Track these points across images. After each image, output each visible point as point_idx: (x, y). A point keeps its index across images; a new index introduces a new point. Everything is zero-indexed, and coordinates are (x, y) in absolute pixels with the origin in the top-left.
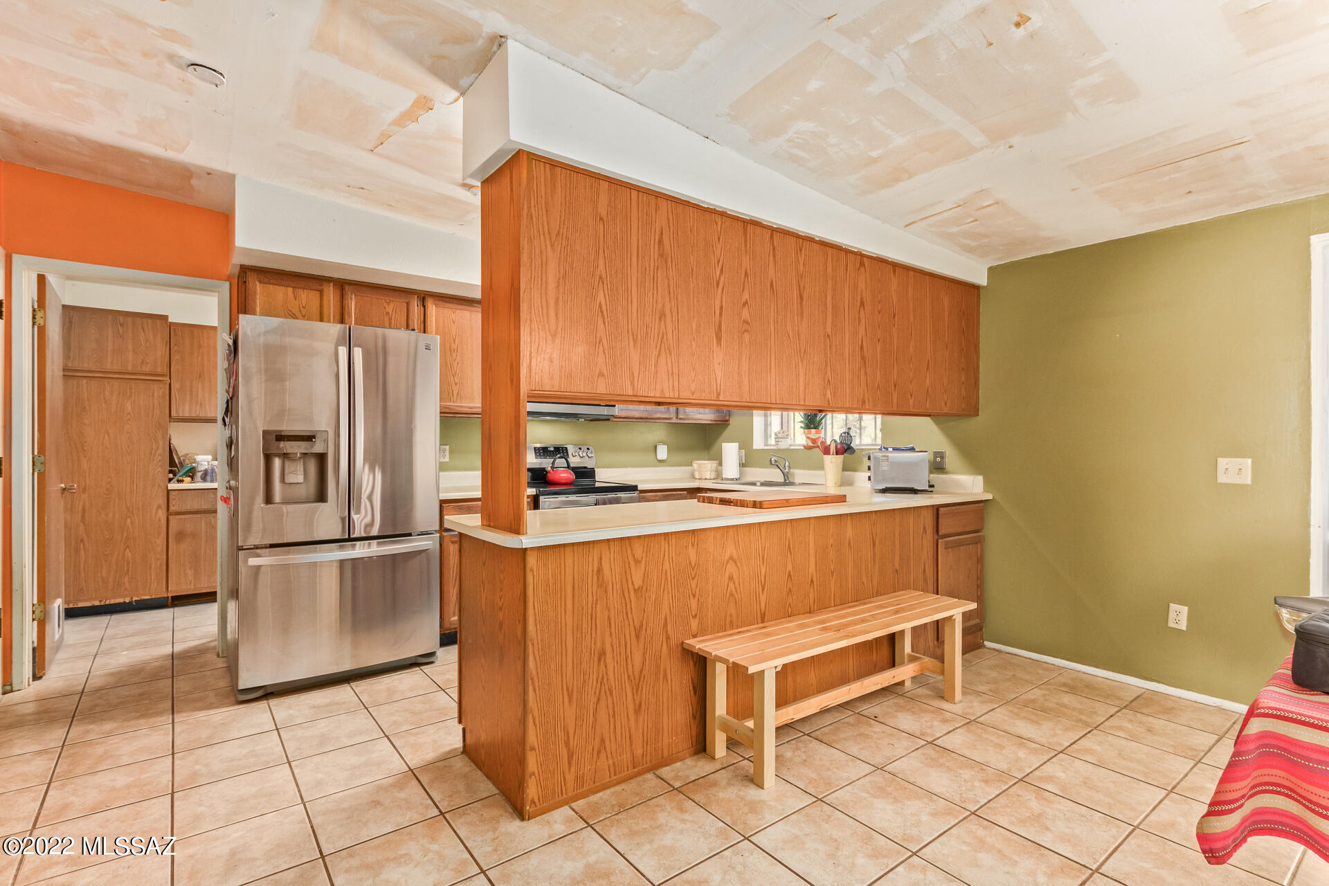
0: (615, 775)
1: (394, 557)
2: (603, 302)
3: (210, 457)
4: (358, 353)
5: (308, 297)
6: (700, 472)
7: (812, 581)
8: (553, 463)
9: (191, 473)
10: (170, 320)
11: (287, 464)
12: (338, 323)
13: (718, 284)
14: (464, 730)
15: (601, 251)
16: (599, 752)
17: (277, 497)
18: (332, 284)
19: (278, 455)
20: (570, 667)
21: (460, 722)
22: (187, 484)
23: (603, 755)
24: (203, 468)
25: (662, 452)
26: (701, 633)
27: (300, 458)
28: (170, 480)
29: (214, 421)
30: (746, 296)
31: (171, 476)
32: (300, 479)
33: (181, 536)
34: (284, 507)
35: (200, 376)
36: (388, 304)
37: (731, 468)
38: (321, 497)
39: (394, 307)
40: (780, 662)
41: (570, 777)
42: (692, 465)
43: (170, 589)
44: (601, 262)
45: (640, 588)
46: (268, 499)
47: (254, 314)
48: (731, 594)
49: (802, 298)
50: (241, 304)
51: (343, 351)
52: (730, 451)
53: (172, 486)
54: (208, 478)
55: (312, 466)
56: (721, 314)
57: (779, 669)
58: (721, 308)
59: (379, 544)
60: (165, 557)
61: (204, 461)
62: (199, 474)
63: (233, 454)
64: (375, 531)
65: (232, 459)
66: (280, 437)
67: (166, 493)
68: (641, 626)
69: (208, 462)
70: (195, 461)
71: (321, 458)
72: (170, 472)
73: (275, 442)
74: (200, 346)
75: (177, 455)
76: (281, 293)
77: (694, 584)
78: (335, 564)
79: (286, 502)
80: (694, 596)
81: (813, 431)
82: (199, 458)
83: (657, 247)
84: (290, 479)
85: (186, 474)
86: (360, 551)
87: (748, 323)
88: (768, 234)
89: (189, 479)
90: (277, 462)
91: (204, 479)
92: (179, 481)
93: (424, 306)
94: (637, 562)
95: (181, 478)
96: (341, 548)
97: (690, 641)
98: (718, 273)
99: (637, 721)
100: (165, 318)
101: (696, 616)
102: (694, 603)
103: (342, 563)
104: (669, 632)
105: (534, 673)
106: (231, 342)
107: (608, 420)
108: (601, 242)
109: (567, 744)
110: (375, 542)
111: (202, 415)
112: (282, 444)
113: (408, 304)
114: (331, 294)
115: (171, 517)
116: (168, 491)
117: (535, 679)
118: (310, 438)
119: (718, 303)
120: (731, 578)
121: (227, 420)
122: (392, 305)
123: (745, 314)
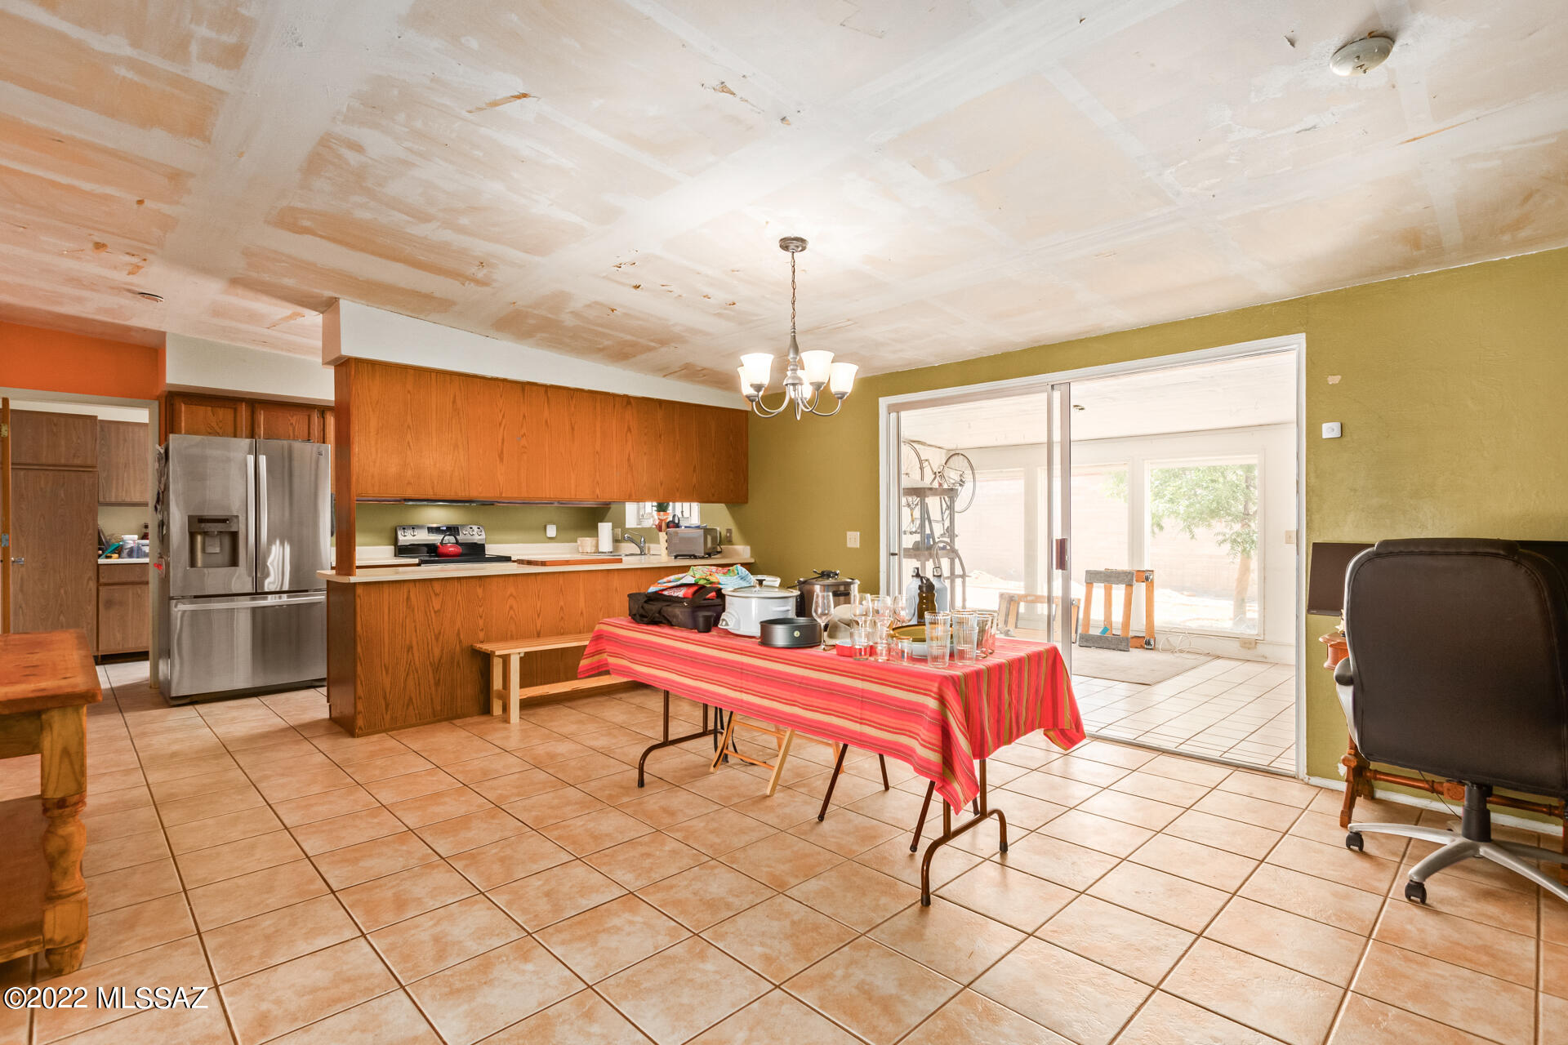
0: (420, 719)
1: (299, 605)
2: (410, 441)
3: (136, 537)
4: (263, 459)
5: (225, 414)
6: (582, 546)
7: (582, 613)
8: (443, 539)
9: (119, 550)
10: (99, 418)
11: (207, 539)
12: (247, 437)
13: (500, 424)
14: (330, 706)
15: (409, 411)
16: (408, 705)
17: (199, 563)
18: (244, 404)
19: (200, 533)
20: (386, 655)
21: (328, 702)
22: (115, 560)
23: (411, 708)
24: (129, 546)
25: (552, 531)
26: (487, 640)
27: (217, 535)
28: (100, 556)
29: (146, 505)
30: (524, 430)
31: (100, 552)
32: (217, 550)
33: (109, 604)
34: (205, 570)
35: (125, 467)
36: (292, 417)
37: (606, 543)
38: (234, 562)
39: (297, 420)
40: (523, 650)
41: (387, 717)
42: (576, 542)
43: (100, 649)
44: (409, 417)
45: (439, 611)
46: (193, 563)
47: (180, 433)
48: (511, 618)
49: (573, 429)
50: (168, 424)
51: (251, 459)
52: (605, 528)
53: (101, 561)
54: (135, 554)
55: (227, 541)
56: (503, 443)
57: (522, 655)
58: (503, 440)
59: (289, 597)
60: (95, 623)
61: (131, 540)
62: (126, 552)
63: (164, 532)
64: (286, 587)
65: (163, 536)
66: (202, 520)
67: (96, 567)
68: (440, 633)
69: (134, 541)
70: (123, 540)
71: (234, 536)
72: (100, 549)
73: (199, 525)
74: (125, 440)
75: (104, 535)
76: (203, 412)
77: (481, 610)
78: (249, 611)
79: (206, 566)
80: (481, 617)
81: (662, 513)
82: (126, 537)
83: (451, 405)
84: (210, 550)
85: (114, 552)
86: (271, 601)
87: (526, 448)
88: (543, 390)
89: (117, 555)
90: (199, 538)
91: (130, 555)
92: (107, 557)
93: (324, 418)
94: (436, 595)
95: (109, 555)
96: (254, 599)
97: (479, 646)
98: (501, 417)
99: (436, 690)
100: (96, 417)
101: (482, 630)
102: (481, 622)
103: (254, 610)
104: (462, 637)
105: (361, 654)
106: (162, 451)
107: (493, 505)
108: (409, 406)
109: (385, 698)
110: (285, 595)
111: (128, 500)
112: (203, 525)
113: (309, 416)
114: (244, 411)
115: (101, 588)
116: (98, 566)
117: (362, 659)
118: (224, 521)
119: (500, 437)
120: (511, 608)
121: (159, 507)
122: (295, 418)
123: (524, 442)
